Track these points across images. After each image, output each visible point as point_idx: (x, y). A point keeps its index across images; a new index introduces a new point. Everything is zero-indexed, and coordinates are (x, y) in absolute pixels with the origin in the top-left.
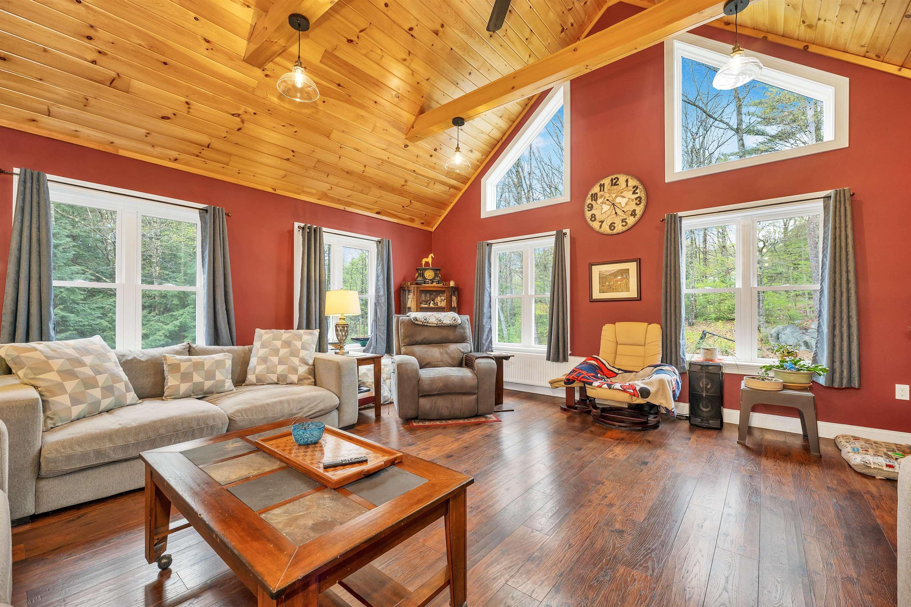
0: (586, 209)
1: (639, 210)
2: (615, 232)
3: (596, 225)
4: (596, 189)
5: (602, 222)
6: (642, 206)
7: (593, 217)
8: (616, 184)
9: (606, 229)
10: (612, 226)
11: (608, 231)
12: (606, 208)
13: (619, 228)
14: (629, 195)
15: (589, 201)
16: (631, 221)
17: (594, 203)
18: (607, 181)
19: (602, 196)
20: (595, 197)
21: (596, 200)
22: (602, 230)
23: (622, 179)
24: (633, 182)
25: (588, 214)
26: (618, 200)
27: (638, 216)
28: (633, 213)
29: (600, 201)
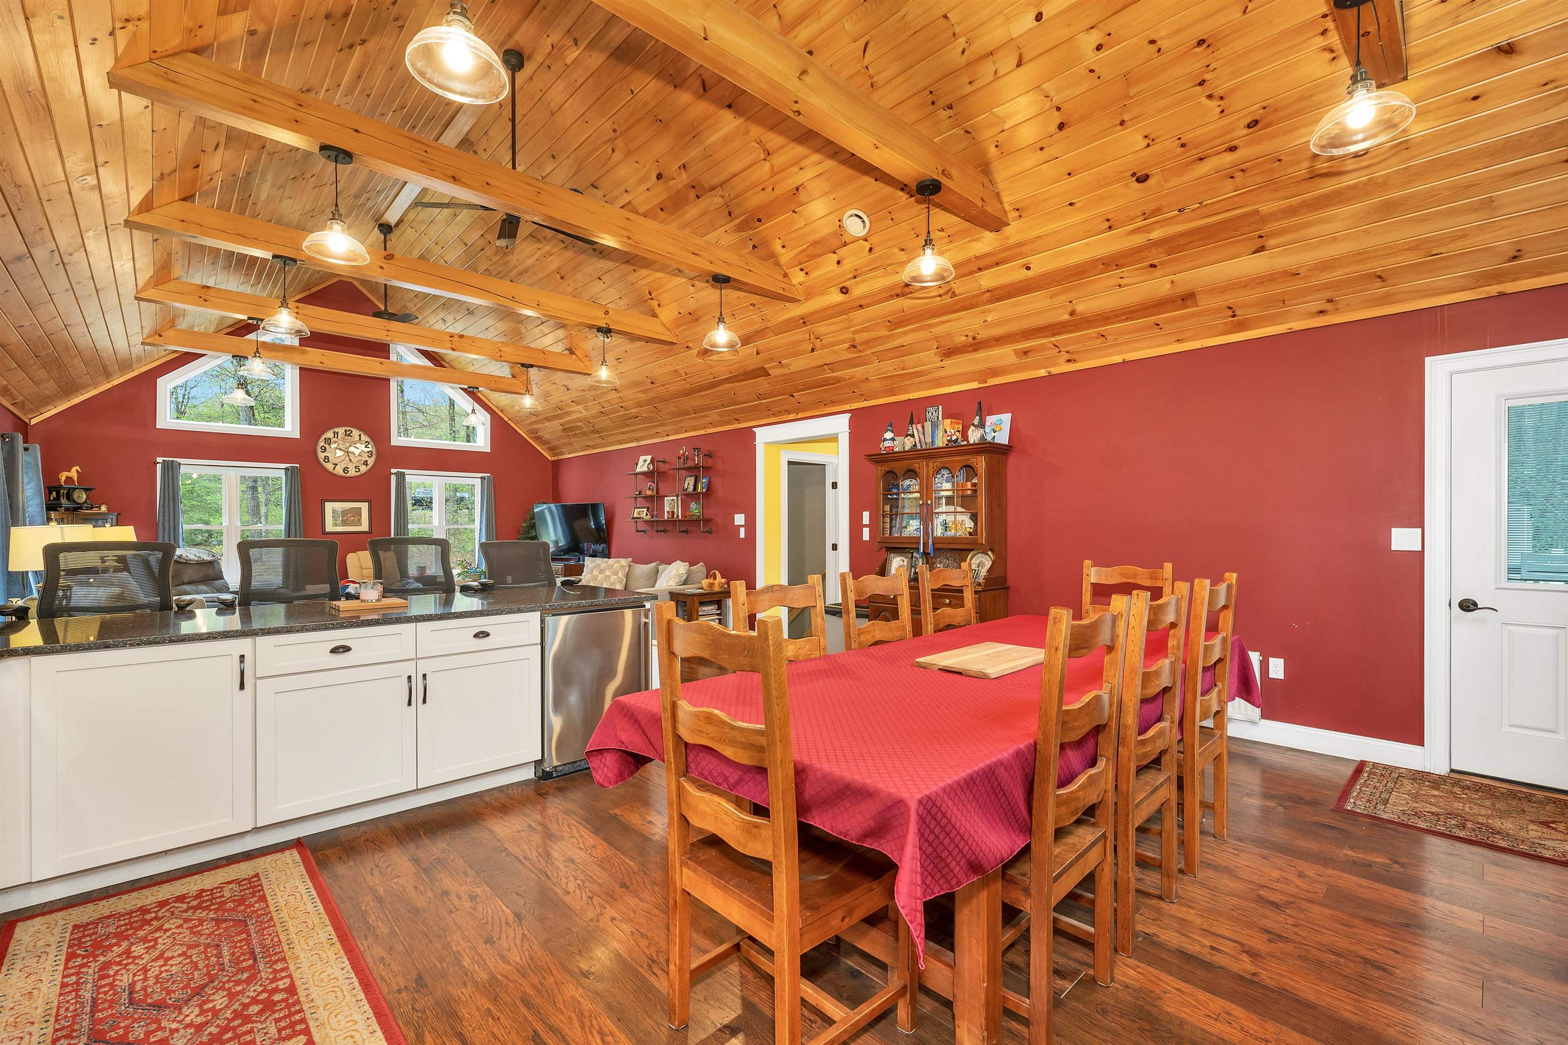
0: (319, 450)
1: (371, 461)
2: (348, 475)
3: (329, 466)
4: (329, 434)
5: (336, 465)
6: (373, 458)
7: (327, 459)
8: (349, 435)
9: (339, 471)
10: (345, 470)
11: (342, 473)
12: (339, 453)
13: (352, 473)
14: (362, 447)
15: (321, 443)
16: (364, 469)
17: (327, 446)
18: (341, 430)
19: (335, 442)
20: (328, 441)
21: (329, 444)
22: (336, 472)
23: (356, 433)
24: (365, 438)
25: (321, 456)
26: (352, 449)
27: (369, 466)
28: (366, 463)
29: (333, 446)
